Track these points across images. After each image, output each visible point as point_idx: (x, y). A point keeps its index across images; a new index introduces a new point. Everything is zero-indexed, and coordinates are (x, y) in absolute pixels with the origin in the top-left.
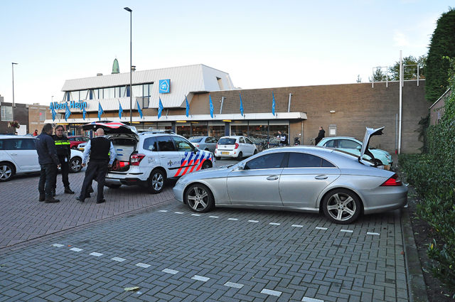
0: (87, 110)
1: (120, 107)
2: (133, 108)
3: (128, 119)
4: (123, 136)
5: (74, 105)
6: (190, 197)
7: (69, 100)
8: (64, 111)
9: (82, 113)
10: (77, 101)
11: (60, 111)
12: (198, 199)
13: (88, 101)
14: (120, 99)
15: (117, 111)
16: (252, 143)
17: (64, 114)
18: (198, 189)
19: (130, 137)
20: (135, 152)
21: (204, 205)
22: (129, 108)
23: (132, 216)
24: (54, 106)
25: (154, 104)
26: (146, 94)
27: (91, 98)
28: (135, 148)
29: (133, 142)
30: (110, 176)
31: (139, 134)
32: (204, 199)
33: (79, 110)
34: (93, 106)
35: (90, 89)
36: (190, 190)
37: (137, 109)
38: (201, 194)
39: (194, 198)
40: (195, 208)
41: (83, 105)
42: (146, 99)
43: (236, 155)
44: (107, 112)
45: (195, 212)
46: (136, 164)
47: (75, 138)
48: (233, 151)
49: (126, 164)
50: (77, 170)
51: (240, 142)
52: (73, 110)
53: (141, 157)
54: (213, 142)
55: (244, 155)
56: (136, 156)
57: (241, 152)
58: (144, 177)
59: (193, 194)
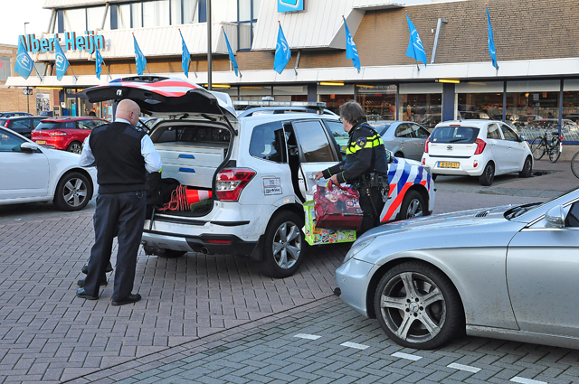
0: (106, 54)
1: (184, 47)
2: (214, 50)
3: (202, 77)
4: (195, 118)
5: (76, 43)
6: (387, 301)
7: (61, 30)
8: (50, 57)
9: (92, 63)
10: (81, 33)
11: (43, 57)
12: (413, 308)
13: (108, 33)
14: (183, 28)
15: (177, 59)
16: (519, 140)
17: (52, 63)
18: (415, 278)
19: (213, 121)
20: (228, 164)
21: (432, 327)
22: (205, 50)
23: (221, 349)
24: (28, 43)
25: (264, 39)
26: (245, 16)
27: (114, 26)
28: (227, 152)
29: (224, 138)
30: (160, 226)
31: (237, 113)
32: (429, 309)
33: (86, 55)
34: (119, 46)
35: (111, 4)
36: (388, 279)
37: (224, 51)
38: (421, 291)
39: (401, 305)
40: (402, 332)
41: (93, 42)
42: (245, 26)
43: (479, 171)
44: (150, 60)
45: (403, 344)
46: (232, 197)
47: (76, 122)
48: (469, 160)
49: (202, 194)
50: (77, 204)
51: (489, 136)
52: (73, 55)
53: (245, 178)
54: (413, 135)
55: (500, 169)
56: (230, 175)
57: (491, 163)
58: (251, 234)
59: (397, 291)
